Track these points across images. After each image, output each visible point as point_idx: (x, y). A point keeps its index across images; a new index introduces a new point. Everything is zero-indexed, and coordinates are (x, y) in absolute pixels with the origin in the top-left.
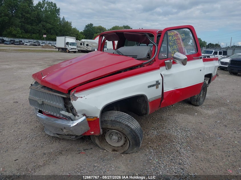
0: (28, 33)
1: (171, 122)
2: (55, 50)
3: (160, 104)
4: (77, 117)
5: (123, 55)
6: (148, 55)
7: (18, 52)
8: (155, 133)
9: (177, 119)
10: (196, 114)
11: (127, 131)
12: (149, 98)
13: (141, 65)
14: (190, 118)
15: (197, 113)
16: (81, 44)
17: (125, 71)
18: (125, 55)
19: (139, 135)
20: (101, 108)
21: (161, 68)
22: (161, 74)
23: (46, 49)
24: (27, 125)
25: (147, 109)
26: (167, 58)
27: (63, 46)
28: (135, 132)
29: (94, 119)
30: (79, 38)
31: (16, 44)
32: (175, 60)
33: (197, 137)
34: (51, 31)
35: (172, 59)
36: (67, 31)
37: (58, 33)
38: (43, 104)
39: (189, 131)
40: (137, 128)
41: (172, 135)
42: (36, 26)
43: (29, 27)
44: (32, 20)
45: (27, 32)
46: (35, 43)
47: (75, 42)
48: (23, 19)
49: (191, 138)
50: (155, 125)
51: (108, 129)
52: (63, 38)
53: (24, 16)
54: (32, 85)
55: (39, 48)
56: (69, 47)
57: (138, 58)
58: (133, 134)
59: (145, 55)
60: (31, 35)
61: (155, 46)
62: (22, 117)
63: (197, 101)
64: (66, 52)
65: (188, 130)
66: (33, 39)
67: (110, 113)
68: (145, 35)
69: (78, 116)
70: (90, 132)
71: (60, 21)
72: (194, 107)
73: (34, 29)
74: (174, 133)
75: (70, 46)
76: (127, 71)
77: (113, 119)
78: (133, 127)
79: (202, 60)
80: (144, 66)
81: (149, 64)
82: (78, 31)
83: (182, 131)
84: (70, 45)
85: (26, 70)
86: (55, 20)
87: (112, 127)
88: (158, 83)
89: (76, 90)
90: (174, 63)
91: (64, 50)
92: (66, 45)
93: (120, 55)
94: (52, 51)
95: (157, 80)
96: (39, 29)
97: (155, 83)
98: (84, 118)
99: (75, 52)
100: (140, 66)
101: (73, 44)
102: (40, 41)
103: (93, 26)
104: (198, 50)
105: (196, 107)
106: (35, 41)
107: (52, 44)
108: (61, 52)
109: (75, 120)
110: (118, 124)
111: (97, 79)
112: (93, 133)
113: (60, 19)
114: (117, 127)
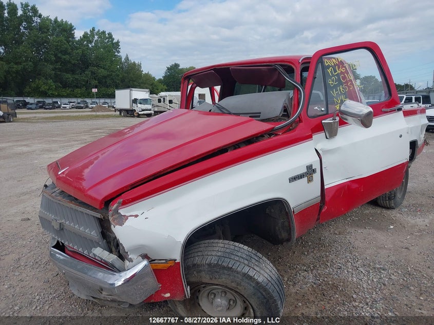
0: (67, 88)
1: (341, 249)
2: (114, 113)
3: (319, 215)
4: (127, 263)
5: (230, 114)
6: (285, 109)
7: (49, 122)
8: (311, 278)
9: (352, 240)
10: (392, 227)
11: (247, 289)
12: (292, 204)
13: (270, 133)
14: (381, 237)
15: (392, 224)
16: (159, 101)
17: (235, 149)
18: (234, 114)
19: (275, 295)
20: (182, 238)
21: (316, 137)
22: (316, 150)
23: (98, 113)
24: (38, 270)
25: (290, 229)
26: (327, 113)
27: (127, 106)
28: (265, 290)
29: (169, 265)
30: (156, 90)
31: (47, 107)
32: (345, 116)
33: (405, 283)
34: (106, 82)
35: (338, 115)
36: (134, 79)
37: (119, 84)
38: (62, 228)
39: (383, 270)
40: (269, 279)
41: (348, 281)
42: (80, 74)
43: (69, 77)
44: (74, 64)
45: (65, 85)
46: (79, 103)
47: (148, 97)
48: (59, 64)
49: (392, 289)
50: (308, 259)
51: (203, 283)
52: (127, 91)
53: (60, 58)
54: (46, 186)
55: (86, 111)
56: (138, 108)
57: (261, 118)
58: (262, 294)
59: (277, 111)
60: (73, 91)
61: (298, 90)
62: (32, 253)
63: (390, 199)
64: (134, 116)
65: (380, 268)
66: (76, 97)
67: (206, 245)
68: (276, 70)
69: (131, 260)
70: (163, 295)
71: (121, 63)
72: (384, 211)
73: (77, 79)
74: (352, 277)
75: (139, 105)
76: (239, 147)
77: (214, 260)
78: (260, 279)
79: (401, 112)
80: (277, 135)
81: (287, 129)
82: (154, 79)
83: (368, 269)
84: (140, 103)
85: (56, 154)
86: (112, 61)
87: (211, 279)
88: (310, 171)
89: (121, 200)
90: (342, 123)
91: (130, 113)
92: (132, 105)
93: (223, 114)
94: (108, 117)
95: (308, 163)
96: (86, 79)
97: (305, 170)
98: (145, 262)
99: (149, 115)
100: (268, 134)
101: (145, 101)
102: (89, 101)
103: (180, 68)
104: (392, 93)
105: (389, 212)
106: (79, 100)
107: (110, 104)
108: (125, 116)
109: (124, 270)
110: (226, 272)
111: (173, 169)
112: (168, 295)
113: (121, 59)
114: (223, 280)
